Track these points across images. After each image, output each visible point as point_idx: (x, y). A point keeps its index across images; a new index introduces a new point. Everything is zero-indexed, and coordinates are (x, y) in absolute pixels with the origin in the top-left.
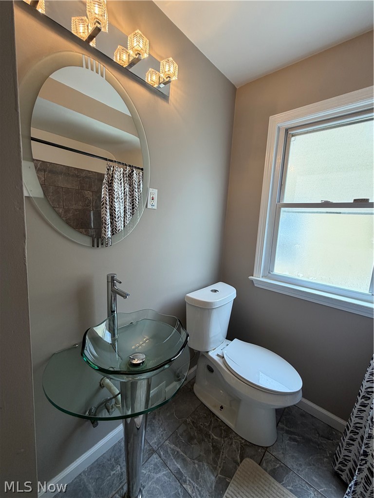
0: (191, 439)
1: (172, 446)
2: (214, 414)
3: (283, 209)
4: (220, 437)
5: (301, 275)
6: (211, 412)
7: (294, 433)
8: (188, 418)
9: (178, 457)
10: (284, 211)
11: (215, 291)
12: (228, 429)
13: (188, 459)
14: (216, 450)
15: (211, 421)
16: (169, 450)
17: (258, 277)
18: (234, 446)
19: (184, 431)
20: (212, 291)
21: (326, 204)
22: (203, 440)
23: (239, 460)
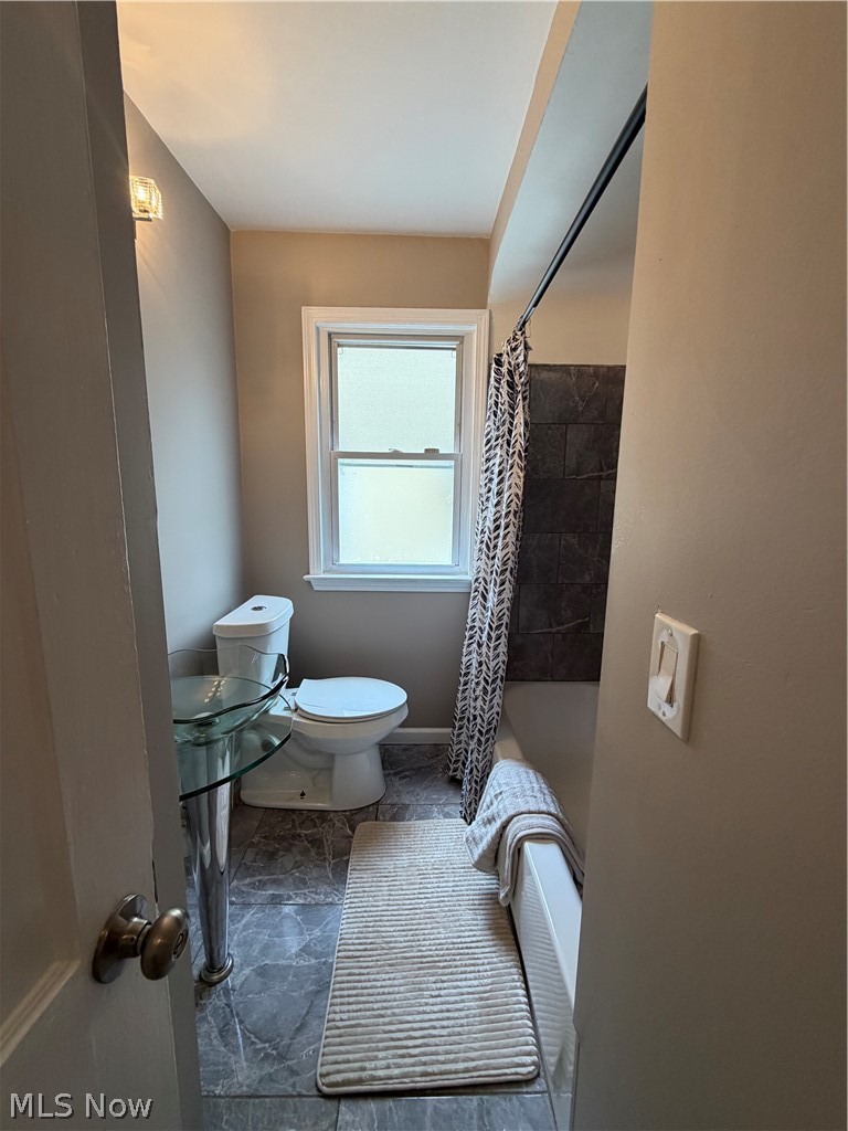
0: (272, 856)
1: (248, 881)
2: (293, 811)
3: (340, 460)
4: (315, 826)
5: (378, 558)
6: (286, 810)
7: (403, 771)
8: (253, 837)
9: (265, 884)
10: (343, 464)
11: (260, 608)
12: (322, 814)
13: (281, 876)
14: (316, 843)
15: (293, 820)
16: (243, 889)
17: (317, 573)
18: (338, 824)
19: (256, 854)
20: (255, 609)
21: (396, 455)
22: (291, 845)
23: (350, 833)
